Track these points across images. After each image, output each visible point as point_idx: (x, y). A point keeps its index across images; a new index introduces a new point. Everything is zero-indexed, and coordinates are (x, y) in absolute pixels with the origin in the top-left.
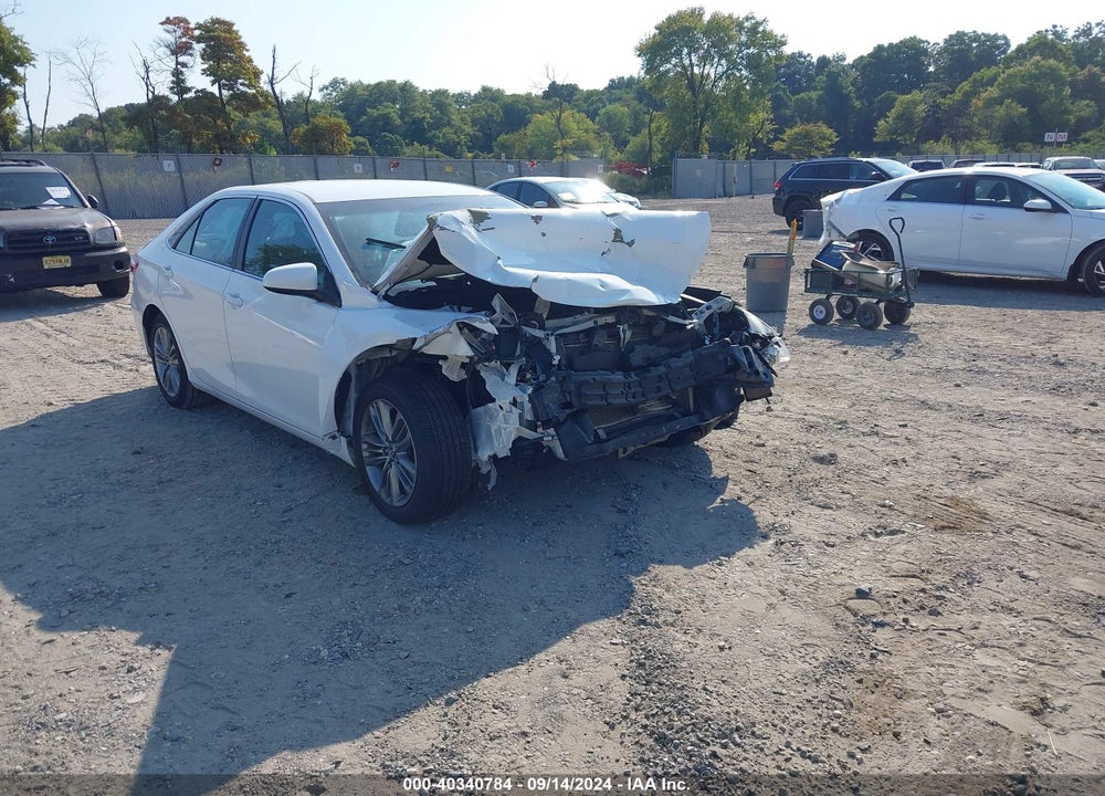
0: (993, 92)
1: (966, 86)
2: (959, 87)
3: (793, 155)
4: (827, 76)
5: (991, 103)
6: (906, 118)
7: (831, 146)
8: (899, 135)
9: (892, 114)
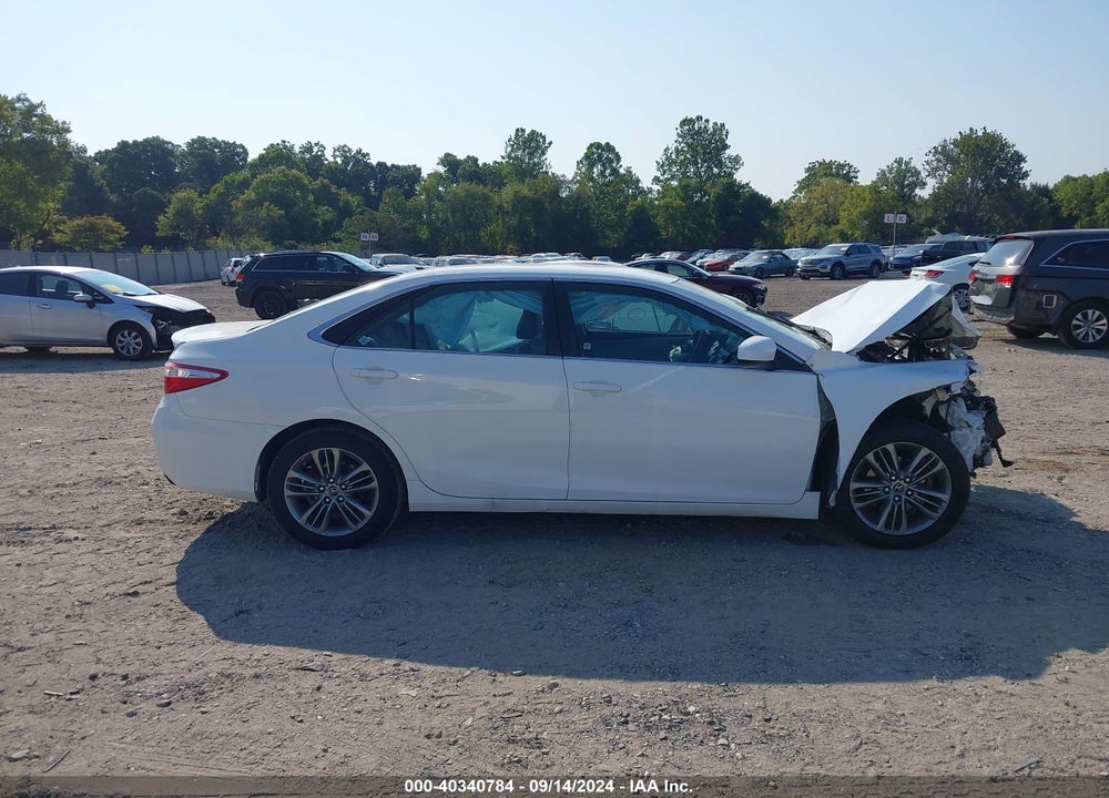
0: (250, 194)
1: (219, 187)
2: (214, 187)
3: (77, 248)
4: (74, 167)
5: (249, 205)
6: (184, 213)
7: (121, 239)
8: (182, 230)
9: (171, 210)
